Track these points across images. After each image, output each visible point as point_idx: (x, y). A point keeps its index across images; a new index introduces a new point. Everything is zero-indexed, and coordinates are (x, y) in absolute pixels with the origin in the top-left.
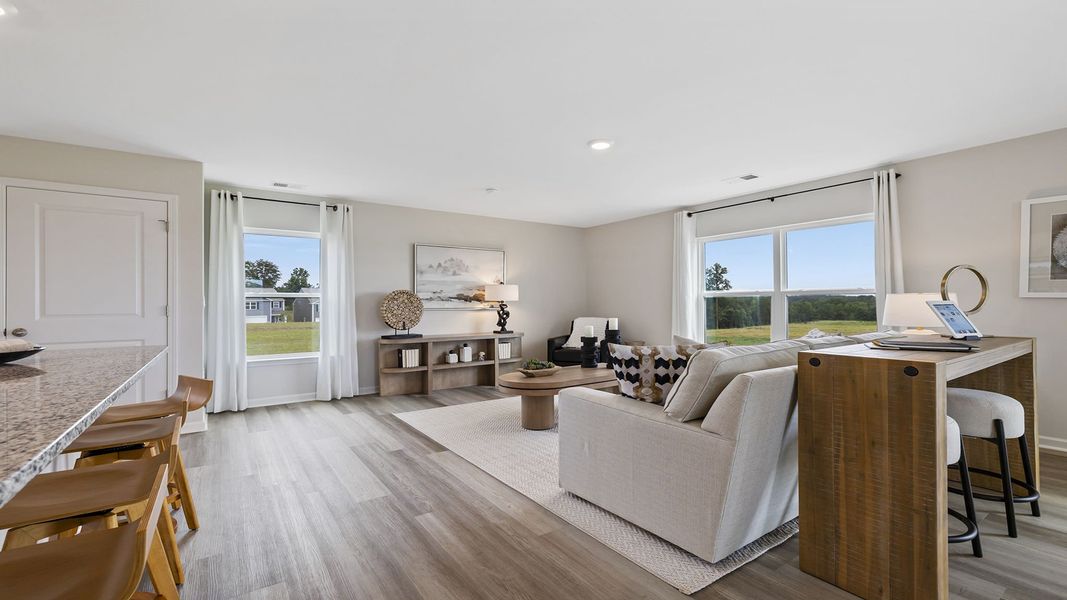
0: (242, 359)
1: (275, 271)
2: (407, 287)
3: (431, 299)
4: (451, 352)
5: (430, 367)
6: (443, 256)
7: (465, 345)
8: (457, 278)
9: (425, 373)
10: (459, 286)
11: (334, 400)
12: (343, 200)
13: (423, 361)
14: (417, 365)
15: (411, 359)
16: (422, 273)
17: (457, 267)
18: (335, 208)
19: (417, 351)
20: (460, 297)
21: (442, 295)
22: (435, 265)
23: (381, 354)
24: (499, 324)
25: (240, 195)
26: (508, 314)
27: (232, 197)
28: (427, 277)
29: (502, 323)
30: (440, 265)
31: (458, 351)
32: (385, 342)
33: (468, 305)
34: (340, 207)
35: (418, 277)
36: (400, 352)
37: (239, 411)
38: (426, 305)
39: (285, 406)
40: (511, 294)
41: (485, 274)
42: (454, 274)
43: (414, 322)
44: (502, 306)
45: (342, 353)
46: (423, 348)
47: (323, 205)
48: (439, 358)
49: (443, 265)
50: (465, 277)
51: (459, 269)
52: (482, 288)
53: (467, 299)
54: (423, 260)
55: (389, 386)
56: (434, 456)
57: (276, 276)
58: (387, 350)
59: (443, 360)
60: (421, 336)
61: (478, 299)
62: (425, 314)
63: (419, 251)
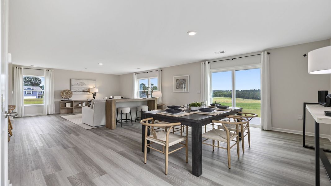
0: (23, 105)
1: (40, 80)
2: (69, 89)
3: (75, 92)
4: (80, 104)
5: (73, 107)
6: (79, 82)
7: (84, 102)
8: (83, 87)
9: (72, 108)
10: (83, 89)
11: (48, 115)
12: (50, 69)
13: (72, 105)
14: (70, 106)
15: (68, 105)
16: (73, 85)
17: (83, 84)
18: (49, 71)
19: (70, 103)
20: (83, 91)
21: (78, 91)
22: (77, 84)
23: (61, 104)
24: (93, 97)
25: (22, 68)
26: (96, 95)
27: (20, 68)
28: (74, 86)
29: (94, 97)
30: (78, 84)
31: (82, 104)
32: (62, 101)
33: (86, 93)
34: (50, 70)
35: (72, 87)
36: (66, 103)
37: (22, 117)
38: (73, 93)
39: (34, 116)
40: (97, 90)
41: (91, 86)
42: (82, 86)
43: (70, 97)
44: (95, 93)
45: (50, 104)
46: (72, 103)
47: (45, 70)
48: (77, 105)
49: (79, 83)
50: (85, 86)
51: (83, 85)
52: (89, 89)
53: (85, 92)
54: (73, 83)
55: (63, 111)
56: (64, 121)
57: (40, 82)
58: (62, 103)
59: (78, 105)
60: (72, 100)
61: (89, 92)
62: (73, 95)
63: (72, 81)
